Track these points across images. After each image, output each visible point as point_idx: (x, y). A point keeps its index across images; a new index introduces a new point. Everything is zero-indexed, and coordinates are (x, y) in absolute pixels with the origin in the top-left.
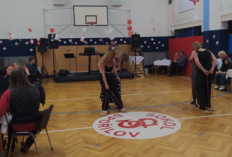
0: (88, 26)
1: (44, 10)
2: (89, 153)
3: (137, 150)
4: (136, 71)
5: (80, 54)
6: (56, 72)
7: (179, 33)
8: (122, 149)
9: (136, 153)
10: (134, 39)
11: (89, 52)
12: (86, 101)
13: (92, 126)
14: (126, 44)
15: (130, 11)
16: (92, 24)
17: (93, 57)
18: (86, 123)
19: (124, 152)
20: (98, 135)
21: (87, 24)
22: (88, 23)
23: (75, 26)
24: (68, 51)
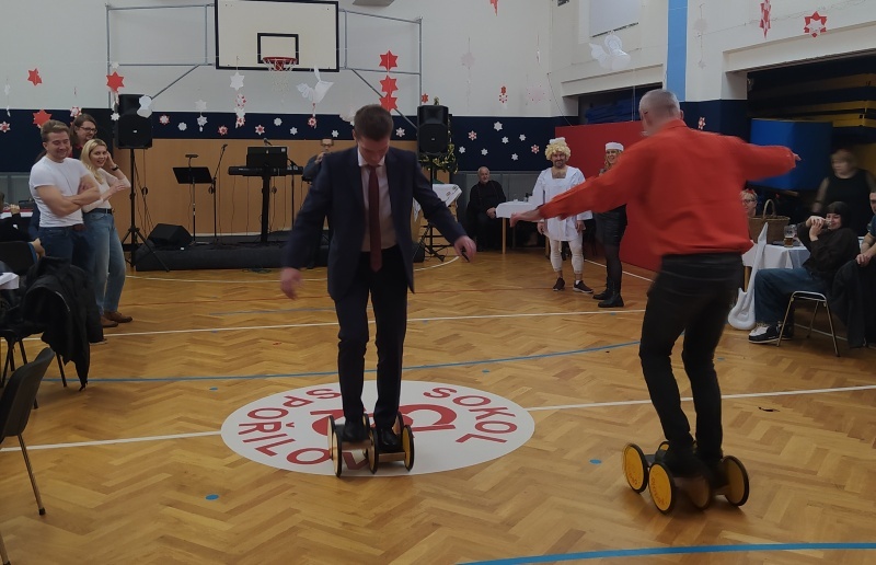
0: (266, 69)
1: (109, 8)
2: (179, 521)
3: (353, 514)
4: (431, 237)
5: (233, 171)
6: (141, 232)
7: (591, 106)
8: (298, 511)
9: (344, 524)
10: (427, 122)
11: (265, 165)
12: (227, 338)
13: (219, 427)
14: (403, 138)
15: (419, 21)
16: (279, 63)
17: (276, 181)
18: (200, 417)
19: (304, 522)
20: (229, 460)
21: (260, 62)
22: (266, 59)
23: (218, 67)
24: (187, 156)
